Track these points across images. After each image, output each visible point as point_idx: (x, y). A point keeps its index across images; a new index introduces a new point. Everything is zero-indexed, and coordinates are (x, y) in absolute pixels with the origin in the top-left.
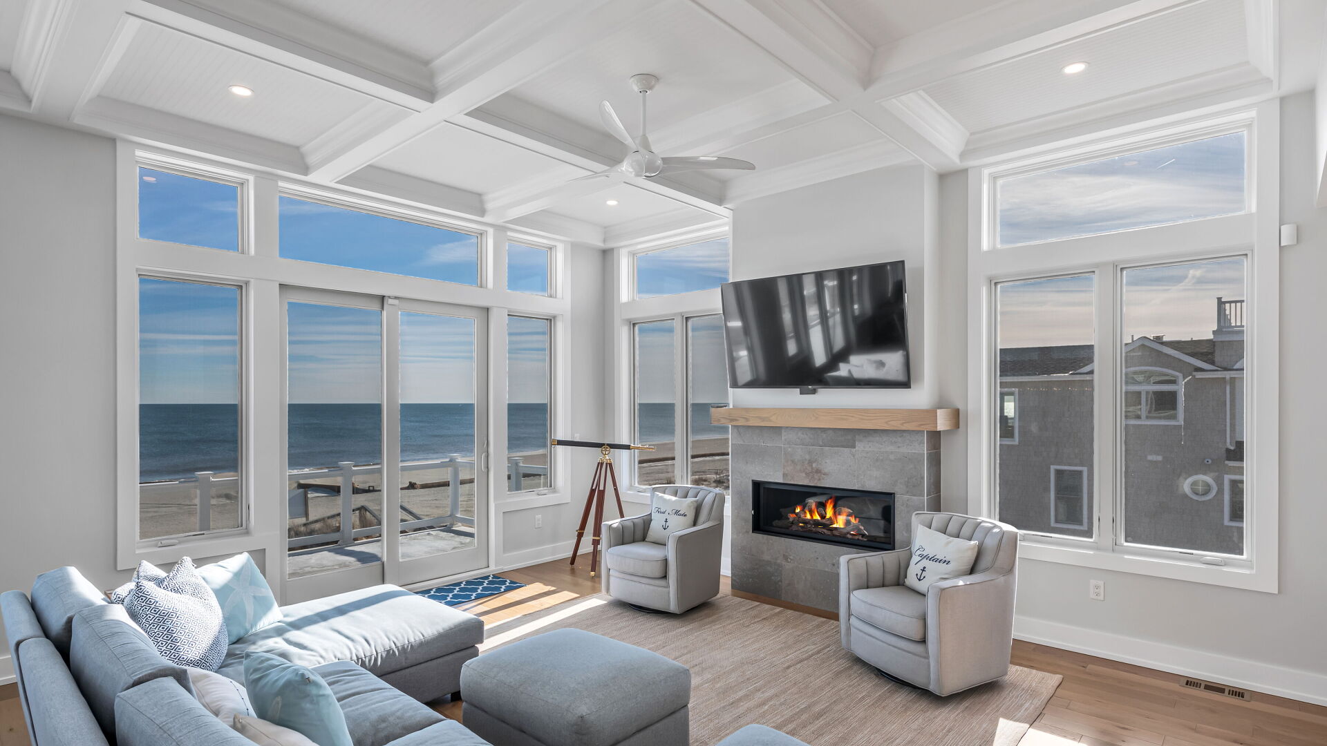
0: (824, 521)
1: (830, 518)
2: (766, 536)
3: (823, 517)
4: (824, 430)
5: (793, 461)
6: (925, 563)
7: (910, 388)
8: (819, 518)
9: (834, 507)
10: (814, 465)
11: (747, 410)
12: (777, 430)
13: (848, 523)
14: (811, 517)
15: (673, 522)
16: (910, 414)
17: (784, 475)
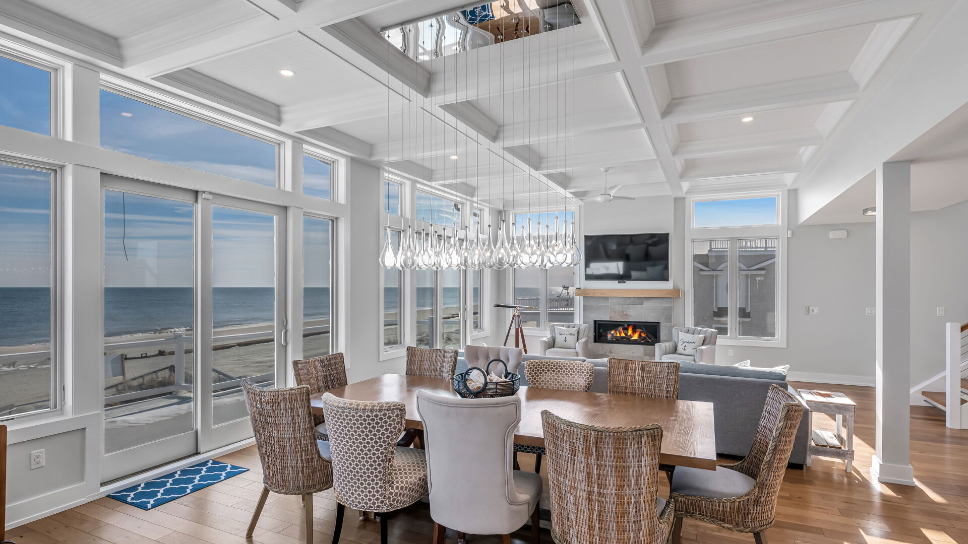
0: (626, 336)
1: (630, 335)
2: (600, 344)
3: (626, 334)
4: (629, 298)
5: (614, 311)
6: (685, 344)
7: (668, 281)
8: (624, 335)
9: (633, 329)
10: (624, 312)
11: (594, 290)
12: (607, 298)
13: (640, 336)
14: (620, 334)
15: (569, 338)
16: (669, 291)
17: (610, 317)
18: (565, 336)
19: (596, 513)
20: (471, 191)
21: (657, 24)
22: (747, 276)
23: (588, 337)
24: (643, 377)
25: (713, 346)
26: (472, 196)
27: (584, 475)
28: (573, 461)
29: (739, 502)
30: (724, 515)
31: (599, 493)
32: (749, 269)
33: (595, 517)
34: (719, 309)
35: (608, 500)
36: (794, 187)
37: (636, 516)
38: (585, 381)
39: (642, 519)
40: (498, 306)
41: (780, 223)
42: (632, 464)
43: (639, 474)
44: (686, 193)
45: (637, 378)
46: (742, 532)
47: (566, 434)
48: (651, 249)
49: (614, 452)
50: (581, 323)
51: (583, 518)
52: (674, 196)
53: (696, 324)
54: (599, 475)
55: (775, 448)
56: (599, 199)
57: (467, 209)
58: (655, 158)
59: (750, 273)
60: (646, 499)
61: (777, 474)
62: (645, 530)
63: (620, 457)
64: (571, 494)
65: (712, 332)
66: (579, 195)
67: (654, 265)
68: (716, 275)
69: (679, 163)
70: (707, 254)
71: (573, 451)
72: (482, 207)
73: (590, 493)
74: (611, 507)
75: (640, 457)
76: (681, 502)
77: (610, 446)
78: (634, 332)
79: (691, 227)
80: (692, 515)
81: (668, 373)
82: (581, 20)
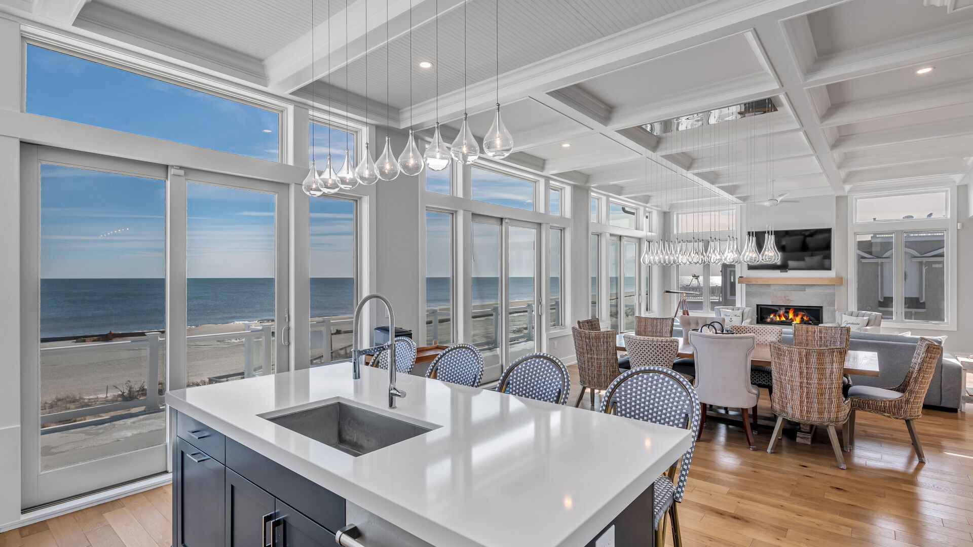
0: (788, 321)
1: (791, 319)
2: (763, 325)
3: (787, 318)
4: (791, 285)
5: (777, 297)
6: (849, 325)
7: (831, 270)
8: (784, 319)
9: (794, 313)
10: (787, 298)
11: (756, 278)
12: (769, 285)
13: (802, 319)
14: (780, 319)
15: (734, 319)
16: (831, 279)
17: (772, 302)
18: (730, 317)
19: (805, 394)
20: (647, 199)
21: (832, 105)
22: (921, 263)
23: (752, 318)
24: (821, 337)
25: (878, 328)
26: (647, 202)
27: (798, 373)
28: (791, 366)
29: (895, 401)
30: (885, 408)
31: (807, 383)
32: (923, 255)
33: (804, 396)
34: (885, 298)
35: (812, 386)
36: (963, 183)
37: (829, 396)
38: (776, 339)
39: (833, 397)
40: (667, 292)
41: (949, 216)
42: (828, 367)
43: (832, 373)
44: (848, 192)
45: (816, 338)
46: (897, 419)
47: (787, 352)
48: (809, 240)
49: (817, 360)
50: (744, 306)
51: (797, 397)
52: (837, 195)
53: (860, 309)
54: (807, 373)
55: (920, 370)
56: (767, 204)
57: (641, 212)
58: (822, 171)
59: (925, 260)
60: (836, 386)
61: (921, 385)
62: (834, 405)
63: (821, 363)
64: (789, 384)
65: (877, 315)
66: (744, 199)
67: (812, 255)
68: (882, 263)
69: (843, 173)
70: (870, 241)
71: (791, 361)
72: (650, 210)
73: (801, 383)
74: (814, 389)
75: (832, 363)
76: (855, 401)
77: (815, 357)
78: (796, 315)
79: (854, 222)
80: (863, 409)
81: (841, 334)
82: (778, 108)
